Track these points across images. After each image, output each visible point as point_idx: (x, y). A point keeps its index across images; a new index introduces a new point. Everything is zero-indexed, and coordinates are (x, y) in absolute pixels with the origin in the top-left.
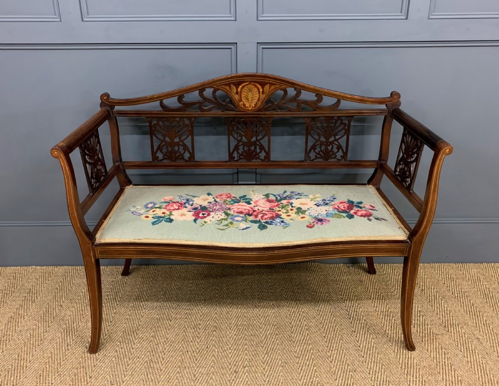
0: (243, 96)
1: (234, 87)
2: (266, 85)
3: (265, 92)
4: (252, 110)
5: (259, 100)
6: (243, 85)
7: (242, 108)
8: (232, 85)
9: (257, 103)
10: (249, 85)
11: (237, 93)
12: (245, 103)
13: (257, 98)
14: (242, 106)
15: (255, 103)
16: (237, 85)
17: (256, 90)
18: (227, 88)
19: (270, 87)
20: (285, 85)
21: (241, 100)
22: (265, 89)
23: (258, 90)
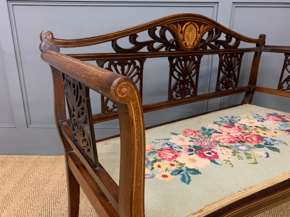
0: (186, 35)
1: (180, 26)
2: (202, 25)
3: (201, 31)
4: (191, 49)
5: (196, 40)
6: (187, 24)
7: (183, 47)
8: (179, 24)
9: (194, 43)
10: (191, 25)
11: (181, 32)
12: (187, 42)
13: (195, 37)
14: (184, 46)
15: (193, 42)
16: (182, 23)
17: (195, 30)
18: (175, 26)
19: (204, 27)
20: (213, 25)
21: (184, 40)
22: (200, 29)
23: (196, 29)
